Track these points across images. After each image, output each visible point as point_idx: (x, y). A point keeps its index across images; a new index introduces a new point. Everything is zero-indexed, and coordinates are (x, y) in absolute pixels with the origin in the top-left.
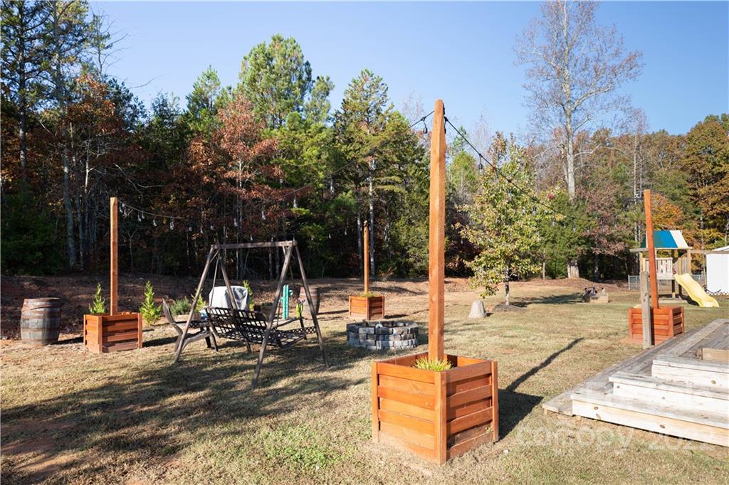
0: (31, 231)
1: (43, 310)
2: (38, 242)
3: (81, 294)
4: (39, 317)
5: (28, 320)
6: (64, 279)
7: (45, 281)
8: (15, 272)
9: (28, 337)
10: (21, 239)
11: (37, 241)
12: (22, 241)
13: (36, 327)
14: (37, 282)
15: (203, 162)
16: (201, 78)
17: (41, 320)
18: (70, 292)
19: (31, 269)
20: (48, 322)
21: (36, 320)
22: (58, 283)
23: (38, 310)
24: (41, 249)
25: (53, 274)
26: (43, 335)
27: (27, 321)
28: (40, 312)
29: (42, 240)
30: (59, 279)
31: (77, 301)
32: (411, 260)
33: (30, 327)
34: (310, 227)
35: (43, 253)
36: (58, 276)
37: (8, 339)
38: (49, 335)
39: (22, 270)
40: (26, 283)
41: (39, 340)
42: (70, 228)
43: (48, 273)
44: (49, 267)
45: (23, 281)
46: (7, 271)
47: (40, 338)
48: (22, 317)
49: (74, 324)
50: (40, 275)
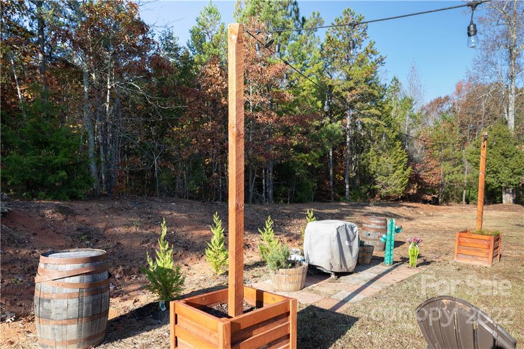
0: (52, 145)
1: (76, 280)
2: (60, 159)
3: (116, 226)
4: (70, 296)
5: (49, 301)
6: (94, 205)
7: (71, 208)
8: (34, 196)
9: (50, 337)
10: (40, 154)
11: (59, 157)
12: (41, 157)
13: (65, 316)
14: (61, 210)
15: (218, 85)
16: (202, 11)
17: (75, 301)
18: (104, 224)
19: (53, 192)
20: (87, 303)
21: (64, 303)
22: (87, 210)
23: (67, 280)
24: (64, 167)
25: (80, 198)
26: (80, 330)
27: (46, 304)
28: (73, 285)
29: (65, 156)
30: (88, 205)
31: (115, 236)
32: (378, 186)
33: (53, 315)
34: (307, 155)
35: (67, 172)
36: (86, 201)
37: (16, 319)
38: (91, 329)
39: (42, 193)
40: (48, 212)
41: (71, 342)
42: (91, 150)
43: (74, 197)
44: (75, 190)
45: (44, 207)
46: (25, 194)
47: (74, 337)
48: (37, 294)
49: (117, 276)
50: (64, 200)
